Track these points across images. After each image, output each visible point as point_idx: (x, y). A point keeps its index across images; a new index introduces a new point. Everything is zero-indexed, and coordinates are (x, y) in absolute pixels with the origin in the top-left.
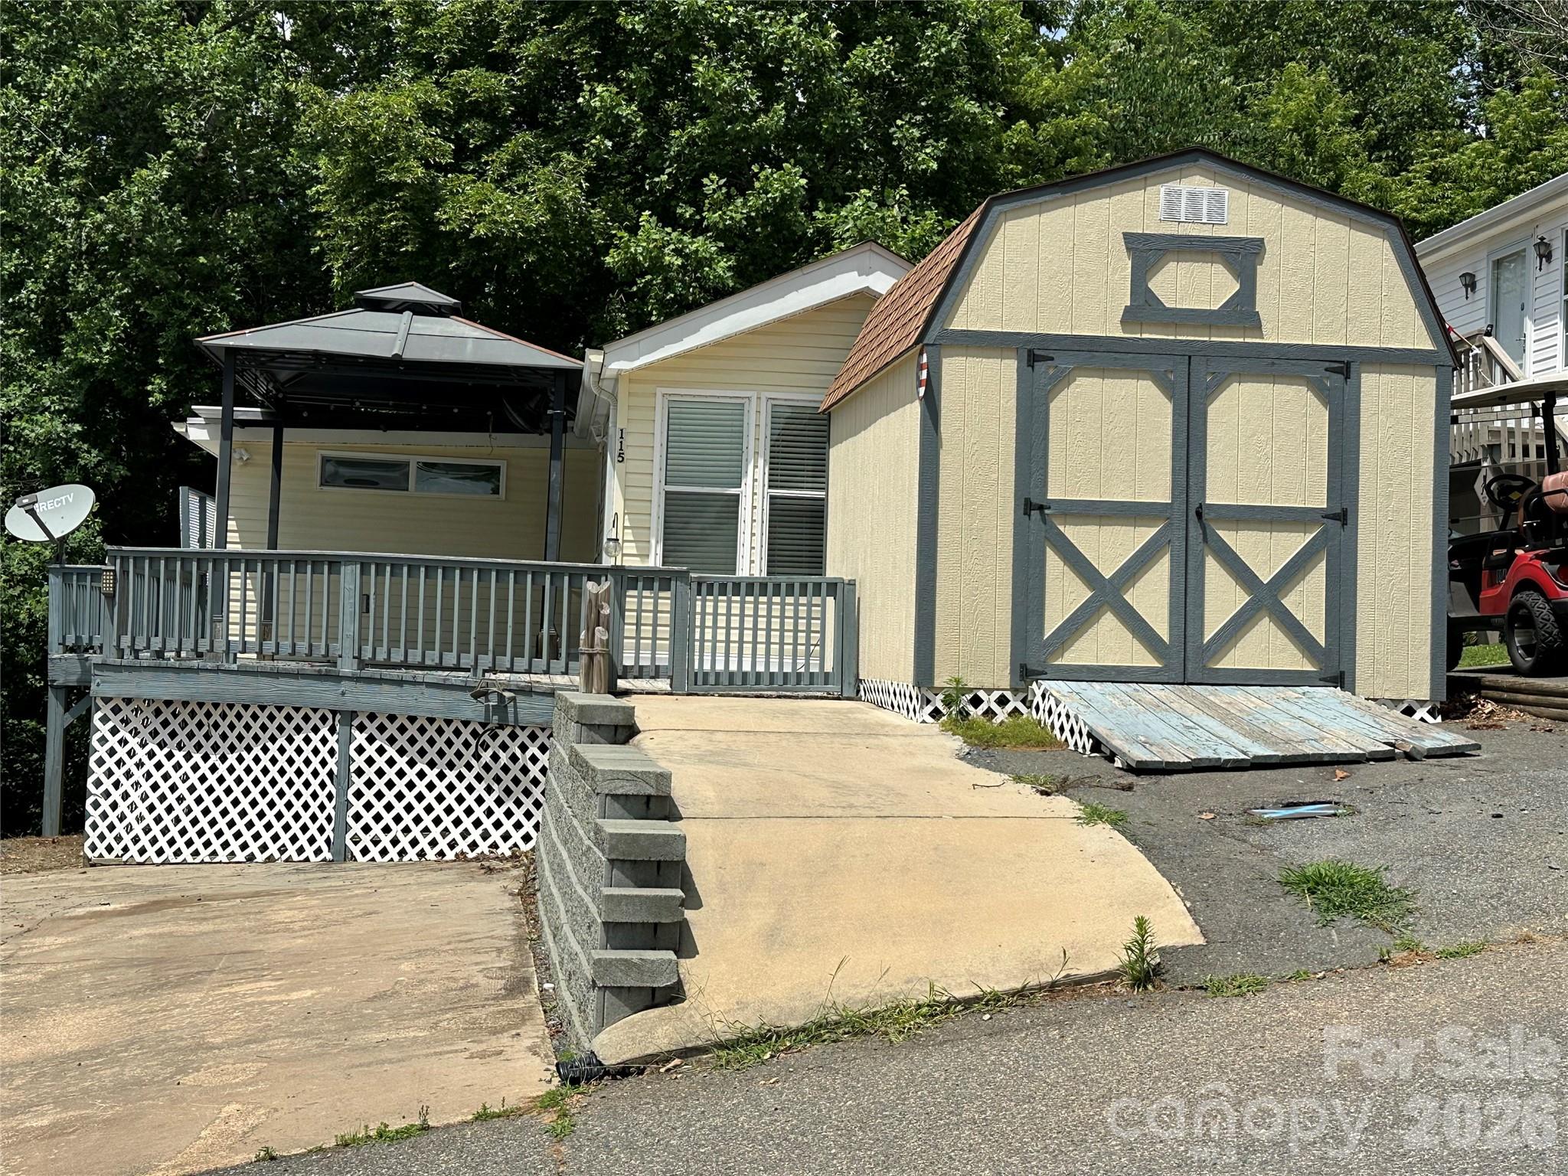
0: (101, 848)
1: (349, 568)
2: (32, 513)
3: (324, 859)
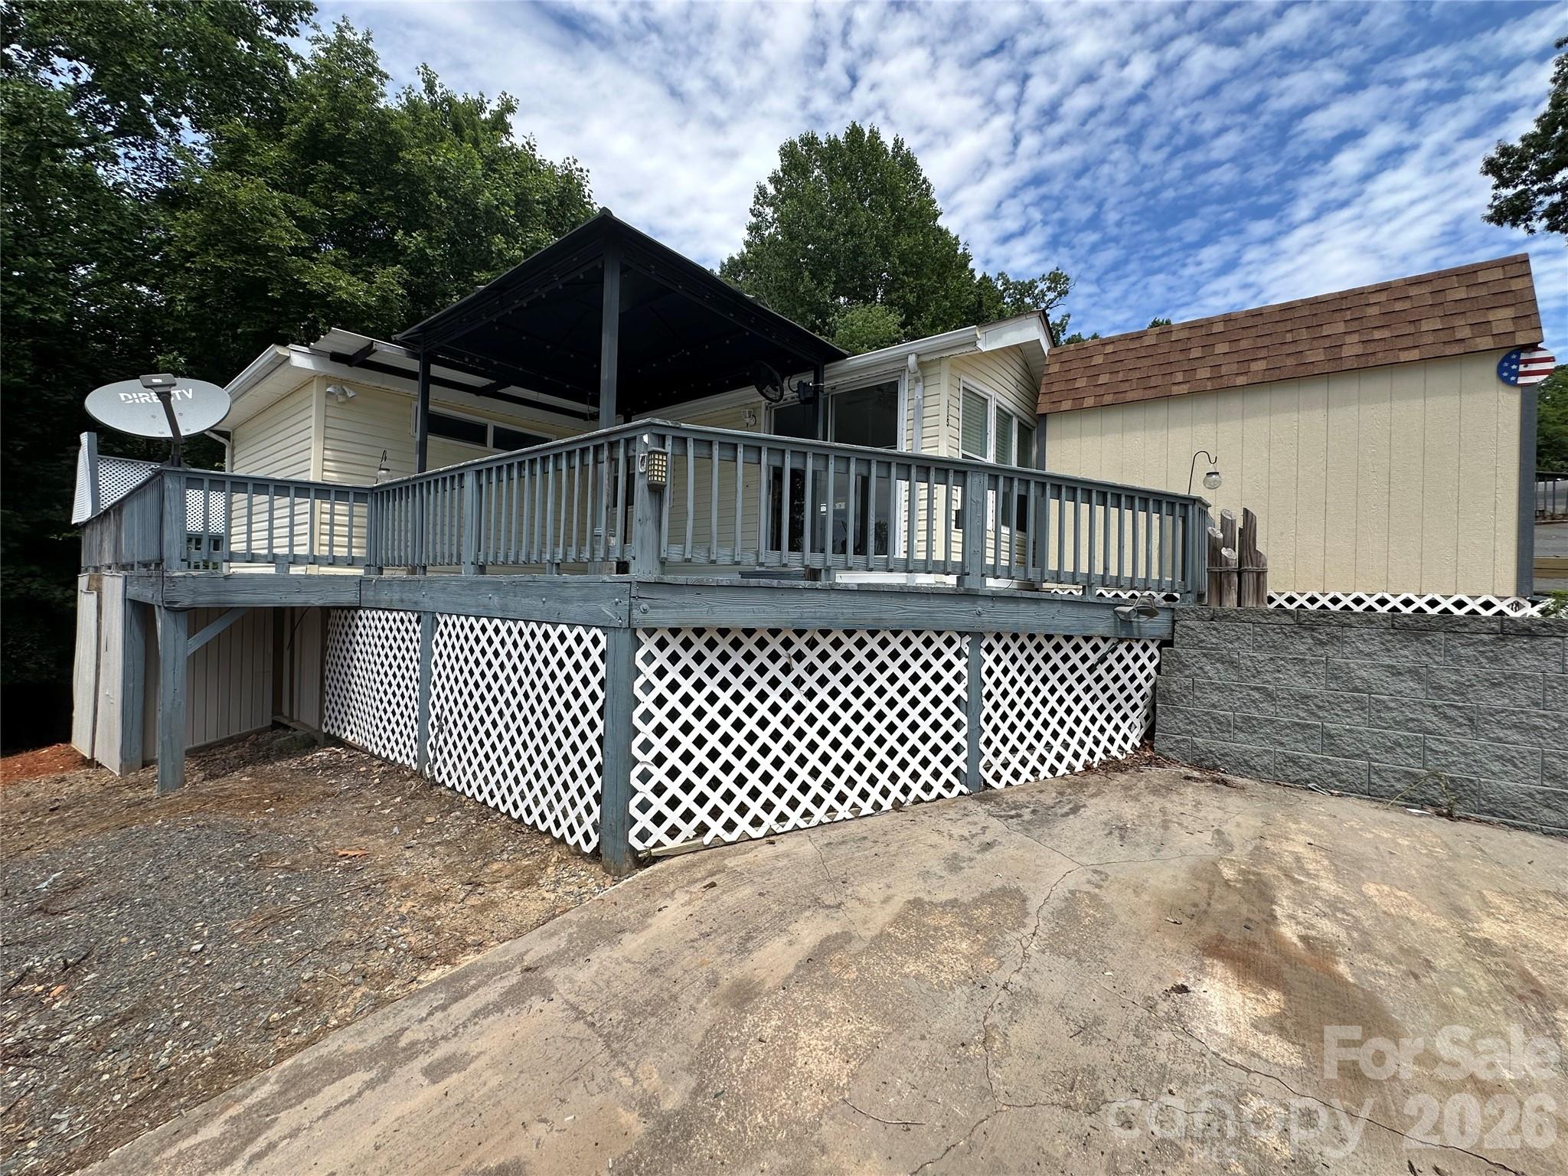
0: (659, 833)
1: (976, 479)
2: (165, 398)
3: (961, 793)
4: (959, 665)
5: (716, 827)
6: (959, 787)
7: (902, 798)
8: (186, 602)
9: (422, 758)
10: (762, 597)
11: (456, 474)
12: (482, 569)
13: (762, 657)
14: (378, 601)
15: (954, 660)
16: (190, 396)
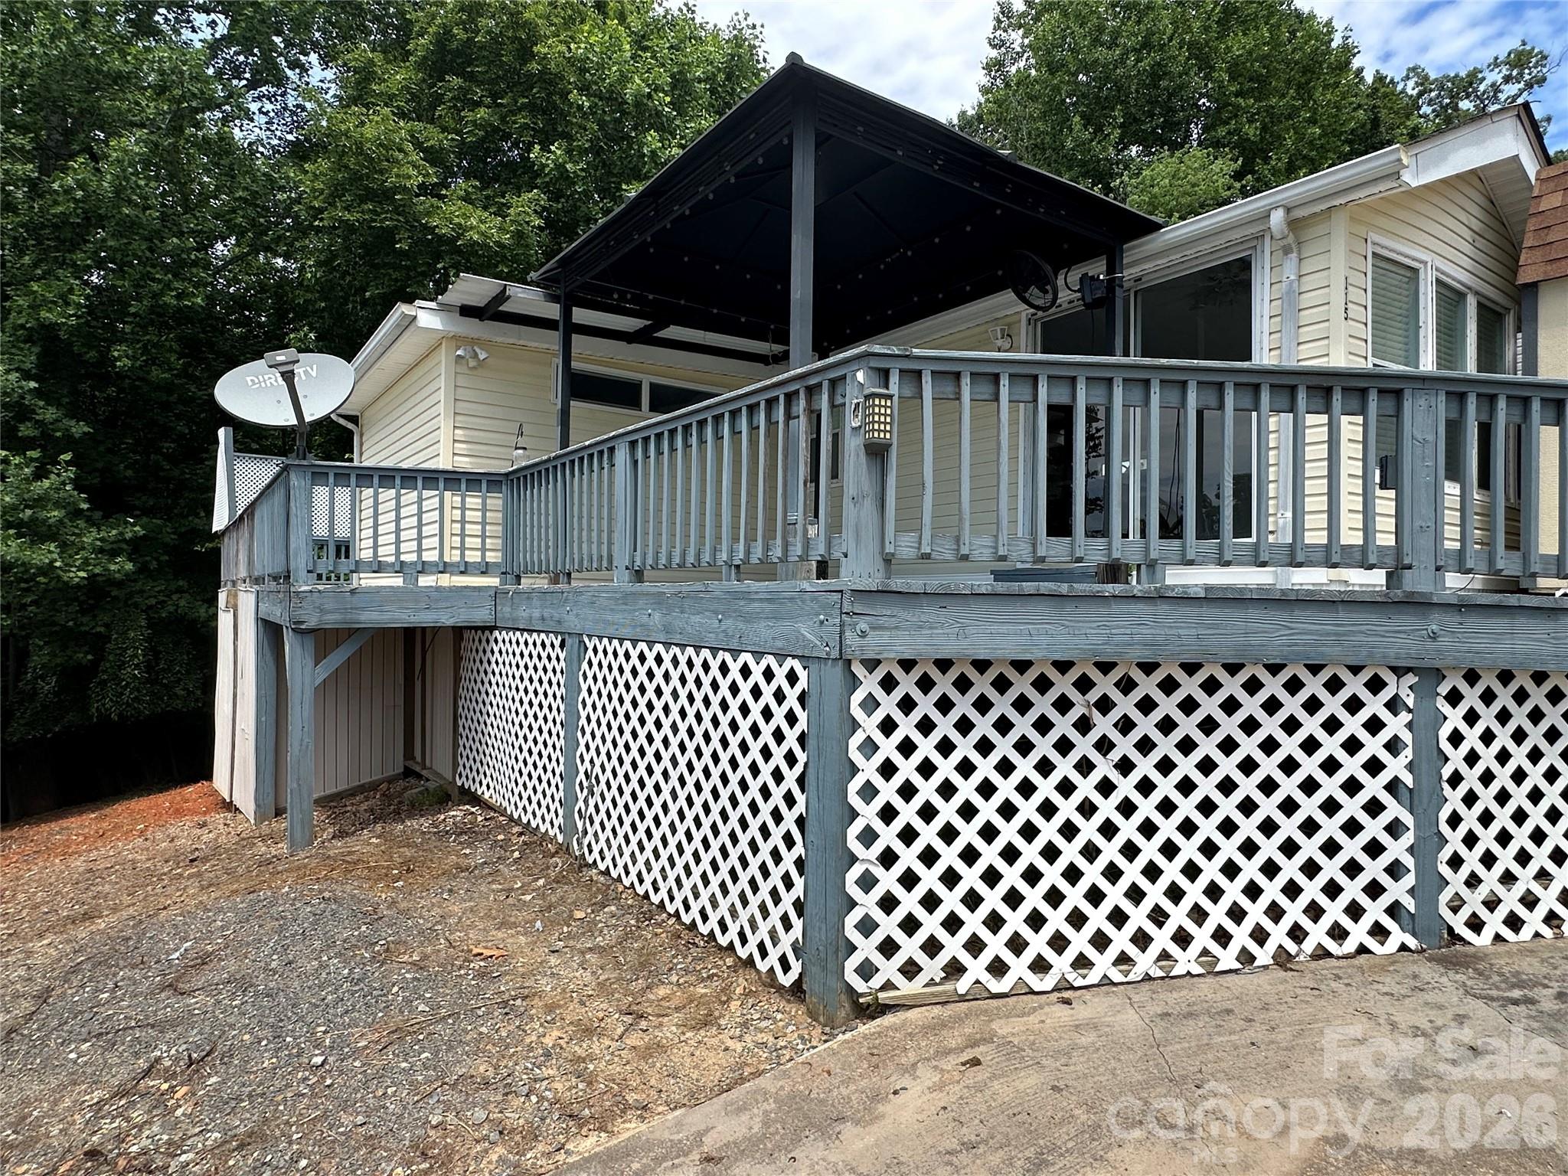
0: (889, 969)
1: (1422, 402)
2: (289, 377)
3: (1404, 948)
4: (1396, 725)
5: (976, 968)
6: (1398, 936)
7: (1291, 947)
8: (312, 622)
9: (568, 829)
10: (1042, 609)
11: (605, 447)
12: (639, 575)
13: (1043, 705)
14: (514, 620)
15: (1385, 715)
16: (314, 374)
